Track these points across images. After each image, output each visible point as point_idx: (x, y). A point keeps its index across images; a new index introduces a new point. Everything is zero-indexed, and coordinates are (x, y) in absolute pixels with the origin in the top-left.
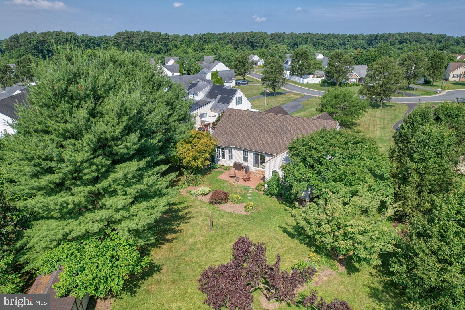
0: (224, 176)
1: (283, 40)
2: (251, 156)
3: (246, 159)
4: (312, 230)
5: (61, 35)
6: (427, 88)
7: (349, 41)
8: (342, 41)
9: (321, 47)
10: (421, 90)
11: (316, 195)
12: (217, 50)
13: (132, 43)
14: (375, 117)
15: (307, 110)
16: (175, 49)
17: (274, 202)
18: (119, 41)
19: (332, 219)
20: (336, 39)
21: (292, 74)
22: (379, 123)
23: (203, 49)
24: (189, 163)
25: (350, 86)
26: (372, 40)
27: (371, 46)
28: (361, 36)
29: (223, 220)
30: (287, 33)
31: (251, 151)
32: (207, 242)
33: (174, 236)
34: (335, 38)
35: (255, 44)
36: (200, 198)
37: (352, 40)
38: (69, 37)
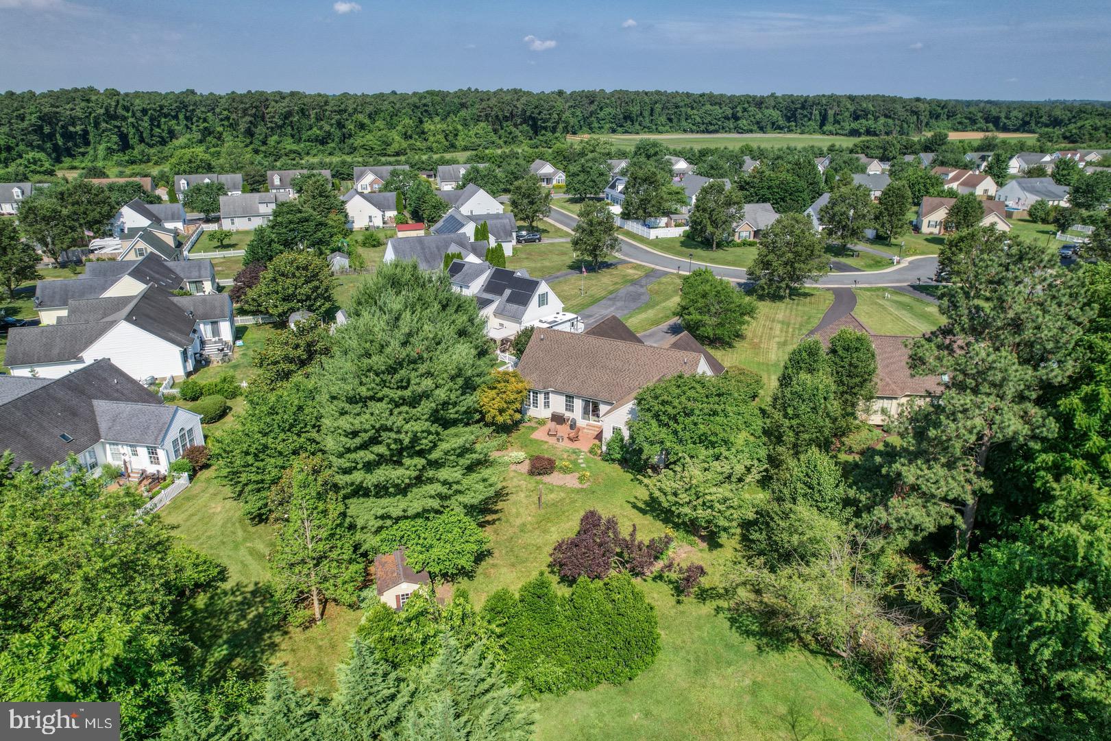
0: (540, 435)
1: (601, 109)
2: (578, 404)
3: (570, 408)
4: (668, 501)
5: (94, 98)
6: (879, 251)
7: (745, 110)
8: (731, 111)
9: (684, 123)
10: (867, 256)
11: (672, 460)
12: (456, 135)
13: (263, 119)
14: (773, 321)
15: (657, 305)
16: (361, 134)
17: (615, 470)
18: (234, 116)
19: (690, 488)
20: (717, 107)
21: (626, 216)
22: (778, 332)
23: (423, 133)
24: (494, 418)
25: (738, 245)
26: (796, 109)
27: (793, 124)
28: (772, 99)
29: (552, 496)
30: (609, 90)
31: (579, 397)
32: (539, 523)
33: (495, 516)
34: (716, 104)
35: (539, 122)
36: (513, 467)
37: (752, 109)
38: (114, 104)
